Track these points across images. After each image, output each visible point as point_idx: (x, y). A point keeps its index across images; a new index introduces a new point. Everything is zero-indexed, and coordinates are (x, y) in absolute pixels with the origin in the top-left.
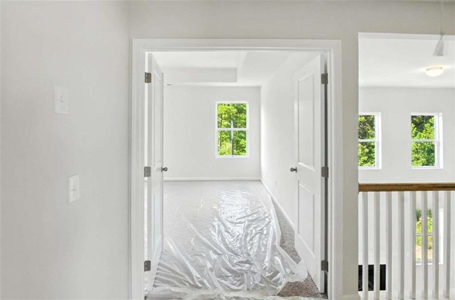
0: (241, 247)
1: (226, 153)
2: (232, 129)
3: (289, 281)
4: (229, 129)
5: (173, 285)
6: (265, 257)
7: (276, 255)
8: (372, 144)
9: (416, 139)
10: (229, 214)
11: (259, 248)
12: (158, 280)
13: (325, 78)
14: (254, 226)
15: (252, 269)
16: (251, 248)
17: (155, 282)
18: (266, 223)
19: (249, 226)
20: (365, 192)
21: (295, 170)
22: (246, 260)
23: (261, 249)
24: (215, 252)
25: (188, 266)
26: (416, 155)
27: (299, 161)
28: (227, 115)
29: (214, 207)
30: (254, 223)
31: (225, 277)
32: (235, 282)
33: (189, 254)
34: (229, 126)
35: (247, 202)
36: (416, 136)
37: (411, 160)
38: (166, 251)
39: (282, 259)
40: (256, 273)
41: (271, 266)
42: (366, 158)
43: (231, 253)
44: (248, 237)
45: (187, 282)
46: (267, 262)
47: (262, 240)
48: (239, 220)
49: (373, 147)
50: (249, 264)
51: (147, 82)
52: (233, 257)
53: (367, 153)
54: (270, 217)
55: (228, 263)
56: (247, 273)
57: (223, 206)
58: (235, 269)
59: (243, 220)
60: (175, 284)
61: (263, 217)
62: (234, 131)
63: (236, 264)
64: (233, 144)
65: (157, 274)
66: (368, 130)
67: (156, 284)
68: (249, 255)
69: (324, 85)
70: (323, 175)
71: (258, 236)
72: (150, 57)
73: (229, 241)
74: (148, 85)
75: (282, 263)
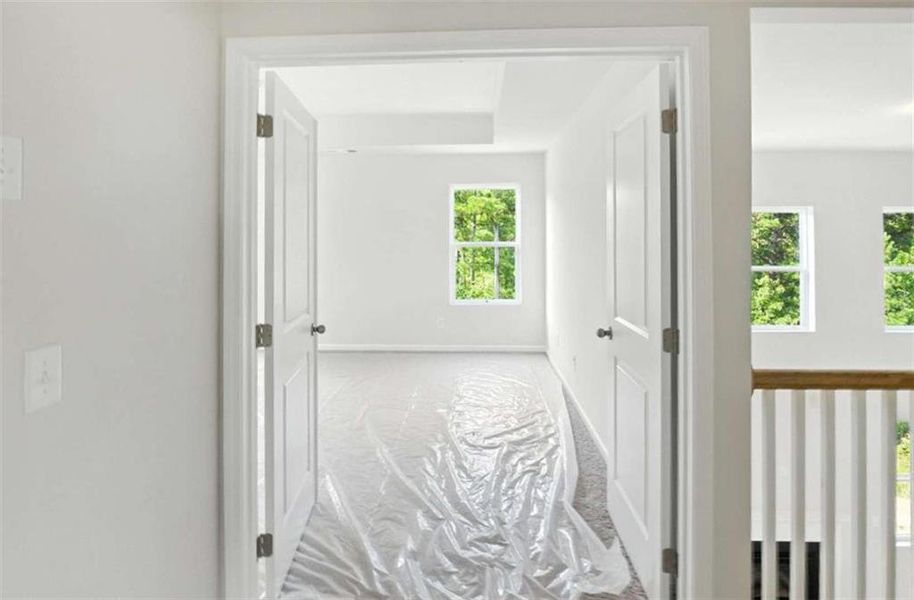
0: (487, 504)
1: (485, 294)
2: (497, 243)
3: (585, 591)
4: (489, 244)
5: (324, 589)
6: (537, 529)
7: (562, 526)
8: (796, 276)
9: (893, 267)
10: (469, 427)
11: (527, 506)
12: (293, 574)
13: (670, 121)
14: (522, 455)
15: (506, 558)
16: (510, 507)
17: (287, 579)
18: (550, 447)
19: (509, 455)
20: (770, 391)
21: (609, 333)
22: (494, 533)
23: (531, 509)
24: (428, 514)
25: (366, 545)
26: (894, 301)
27: (616, 315)
28: (485, 215)
29: (440, 411)
30: (523, 448)
31: (443, 575)
32: (464, 587)
33: (371, 516)
34: (488, 239)
35: (511, 400)
36: (893, 258)
37: (883, 312)
38: (323, 508)
39: (577, 536)
40: (513, 567)
41: (550, 553)
42: (779, 306)
43: (462, 518)
44: (505, 480)
45: (357, 583)
46: (539, 542)
47: (536, 488)
48: (491, 441)
49: (797, 283)
50: (501, 544)
51: (263, 136)
52: (466, 526)
53: (782, 296)
54: (557, 435)
55: (453, 541)
56: (492, 566)
57: (458, 408)
58: (467, 554)
59: (497, 441)
60: (329, 586)
61: (543, 435)
62: (500, 248)
63: (471, 544)
64: (499, 274)
65: (294, 560)
66: (788, 246)
67: (289, 585)
68: (502, 523)
69: (668, 136)
70: (666, 348)
71: (527, 478)
72: (271, 80)
73: (462, 488)
74: (266, 142)
75: (576, 544)
